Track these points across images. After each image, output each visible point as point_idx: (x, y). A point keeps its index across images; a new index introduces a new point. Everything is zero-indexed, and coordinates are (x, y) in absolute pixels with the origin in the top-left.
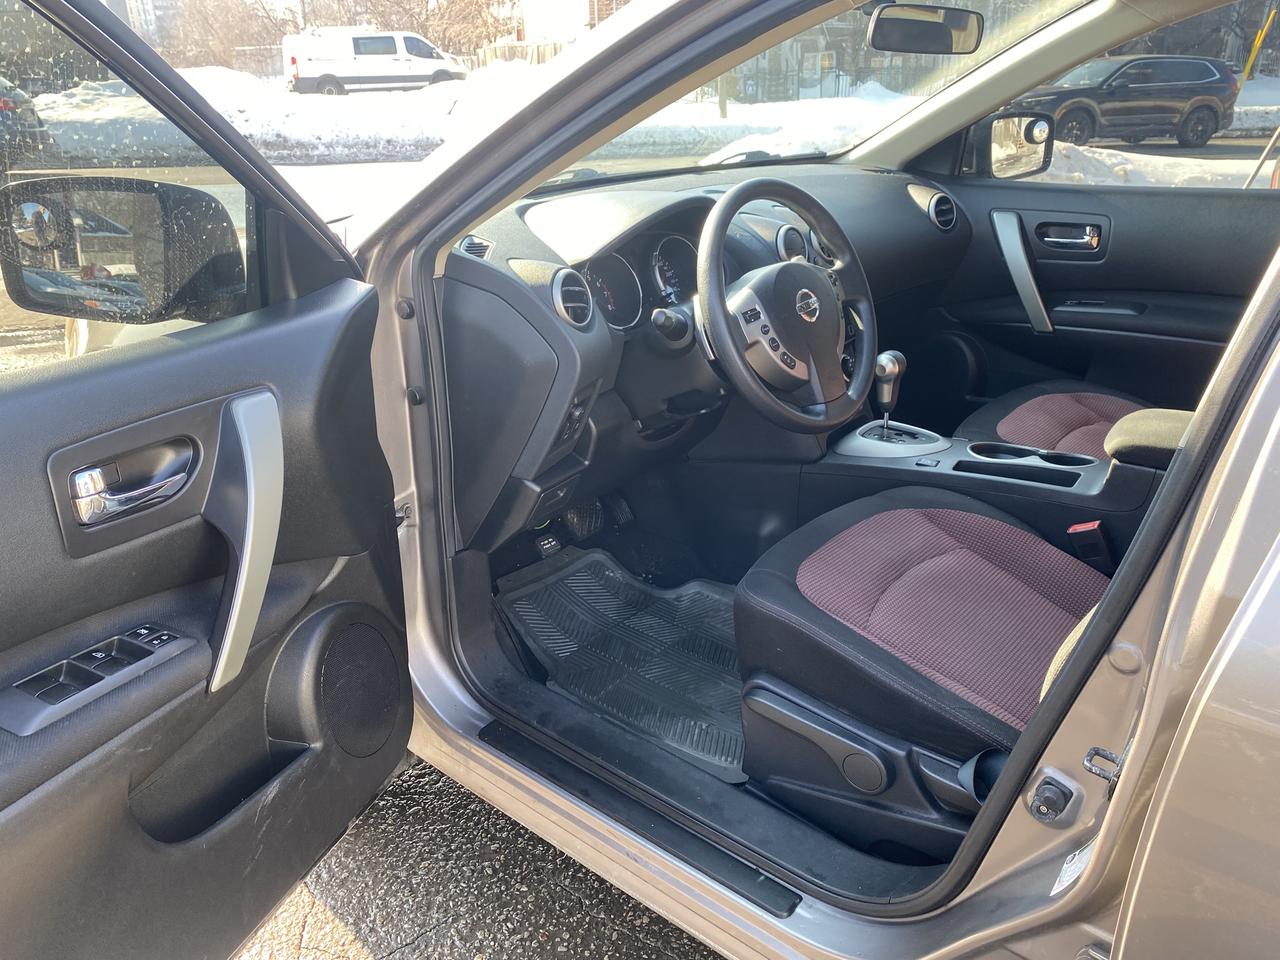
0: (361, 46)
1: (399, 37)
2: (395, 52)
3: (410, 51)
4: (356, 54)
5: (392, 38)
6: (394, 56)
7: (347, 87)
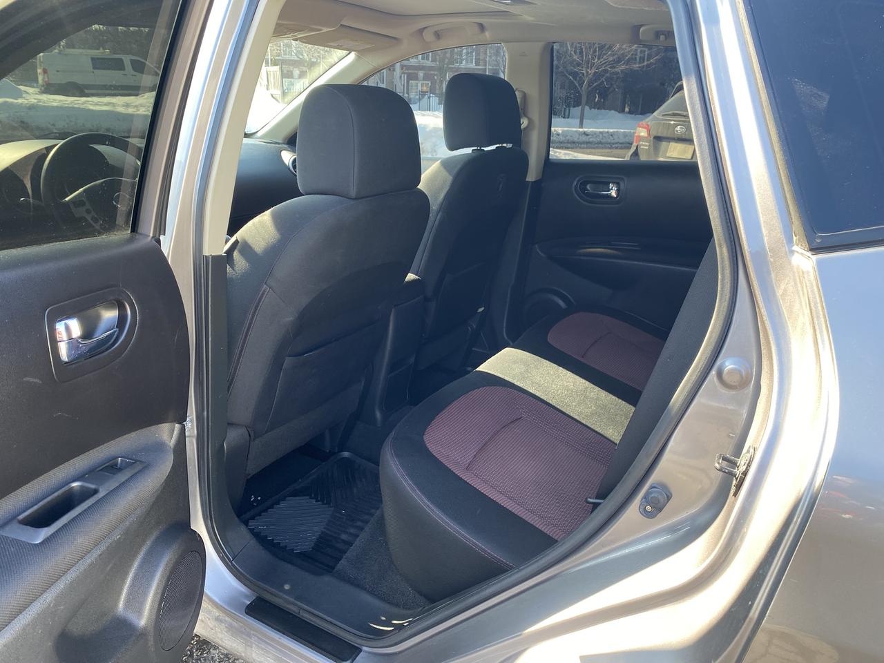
0: (98, 63)
1: (127, 59)
2: (124, 69)
3: (134, 69)
4: (94, 68)
5: (121, 60)
6: (122, 72)
7: (86, 91)
